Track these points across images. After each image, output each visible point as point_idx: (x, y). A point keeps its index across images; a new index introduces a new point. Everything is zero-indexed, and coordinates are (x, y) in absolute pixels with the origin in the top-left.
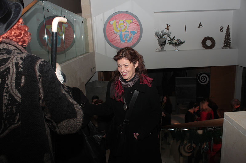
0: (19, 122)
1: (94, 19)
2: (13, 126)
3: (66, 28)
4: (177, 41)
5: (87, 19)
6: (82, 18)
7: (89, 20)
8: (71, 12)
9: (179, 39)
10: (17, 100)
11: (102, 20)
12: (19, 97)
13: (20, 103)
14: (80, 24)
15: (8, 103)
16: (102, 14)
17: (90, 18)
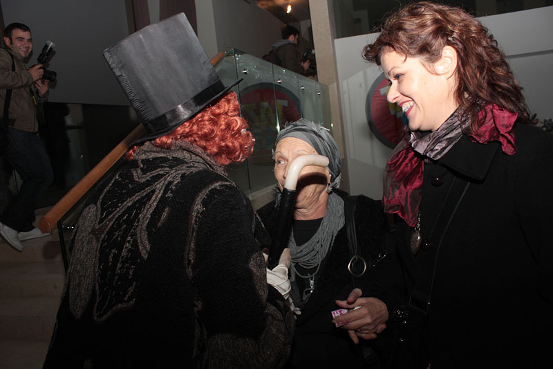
0: (130, 300)
1: (344, 85)
2: (120, 306)
3: (284, 108)
4: (543, 124)
5: (330, 87)
6: (318, 86)
7: (332, 88)
8: (293, 73)
9: (548, 119)
10: (140, 254)
11: (363, 86)
12: (145, 248)
13: (144, 260)
14: (314, 97)
15: (127, 255)
16: (361, 73)
17: (335, 83)
